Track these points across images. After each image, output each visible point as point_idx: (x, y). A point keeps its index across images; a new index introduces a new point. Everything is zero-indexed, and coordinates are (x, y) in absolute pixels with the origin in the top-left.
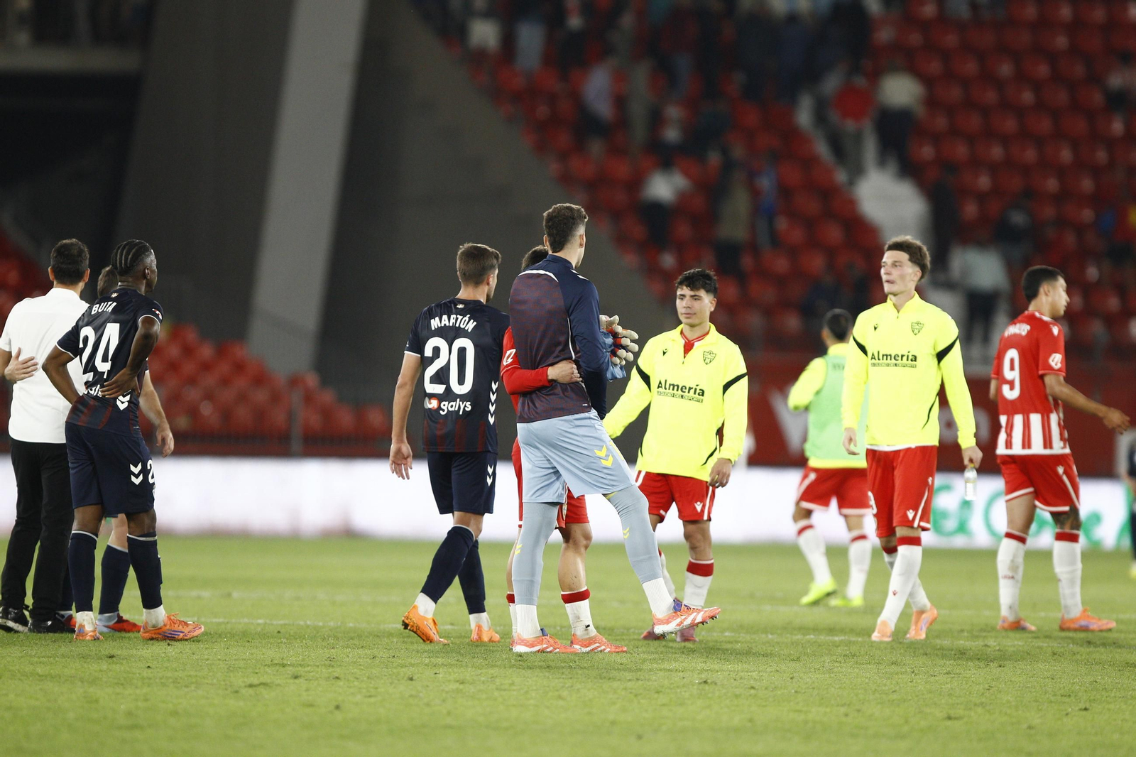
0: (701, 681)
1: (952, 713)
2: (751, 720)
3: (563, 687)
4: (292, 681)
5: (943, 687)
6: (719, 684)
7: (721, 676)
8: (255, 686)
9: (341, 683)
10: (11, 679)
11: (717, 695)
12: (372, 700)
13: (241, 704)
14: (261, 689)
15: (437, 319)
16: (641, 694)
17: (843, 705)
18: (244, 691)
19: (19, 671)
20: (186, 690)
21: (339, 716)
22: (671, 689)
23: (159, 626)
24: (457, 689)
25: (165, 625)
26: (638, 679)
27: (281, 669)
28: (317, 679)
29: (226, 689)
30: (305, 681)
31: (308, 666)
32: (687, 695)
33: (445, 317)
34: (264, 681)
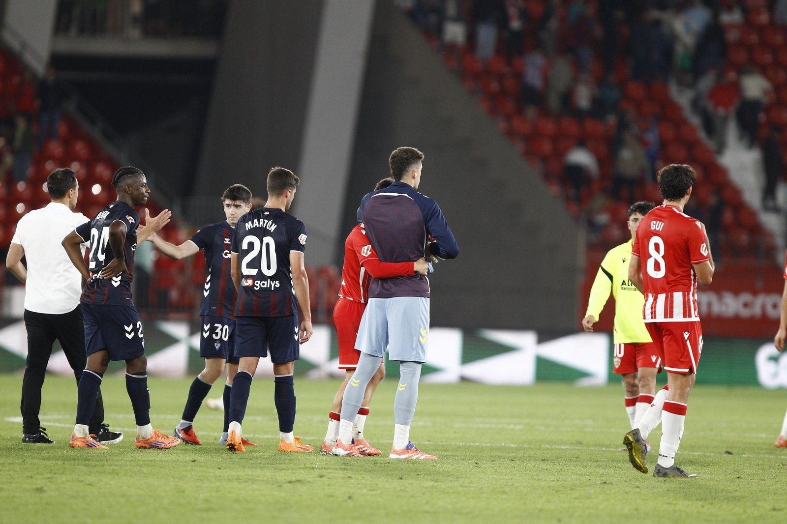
0: (602, 482)
1: (776, 506)
2: (636, 510)
3: (506, 485)
4: (318, 479)
5: (770, 488)
6: (614, 484)
7: (616, 479)
8: (293, 482)
9: (353, 481)
10: (125, 476)
11: (613, 492)
12: (374, 493)
13: (283, 494)
14: (298, 485)
15: (250, 222)
16: (560, 491)
17: (701, 500)
18: (285, 486)
19: (130, 470)
20: (245, 484)
21: (351, 504)
22: (581, 487)
23: (148, 438)
24: (433, 486)
25: (152, 438)
26: (558, 480)
27: (311, 471)
28: (336, 477)
29: (273, 484)
30: (328, 479)
31: (330, 468)
32: (592, 492)
33: (256, 221)
34: (299, 479)
